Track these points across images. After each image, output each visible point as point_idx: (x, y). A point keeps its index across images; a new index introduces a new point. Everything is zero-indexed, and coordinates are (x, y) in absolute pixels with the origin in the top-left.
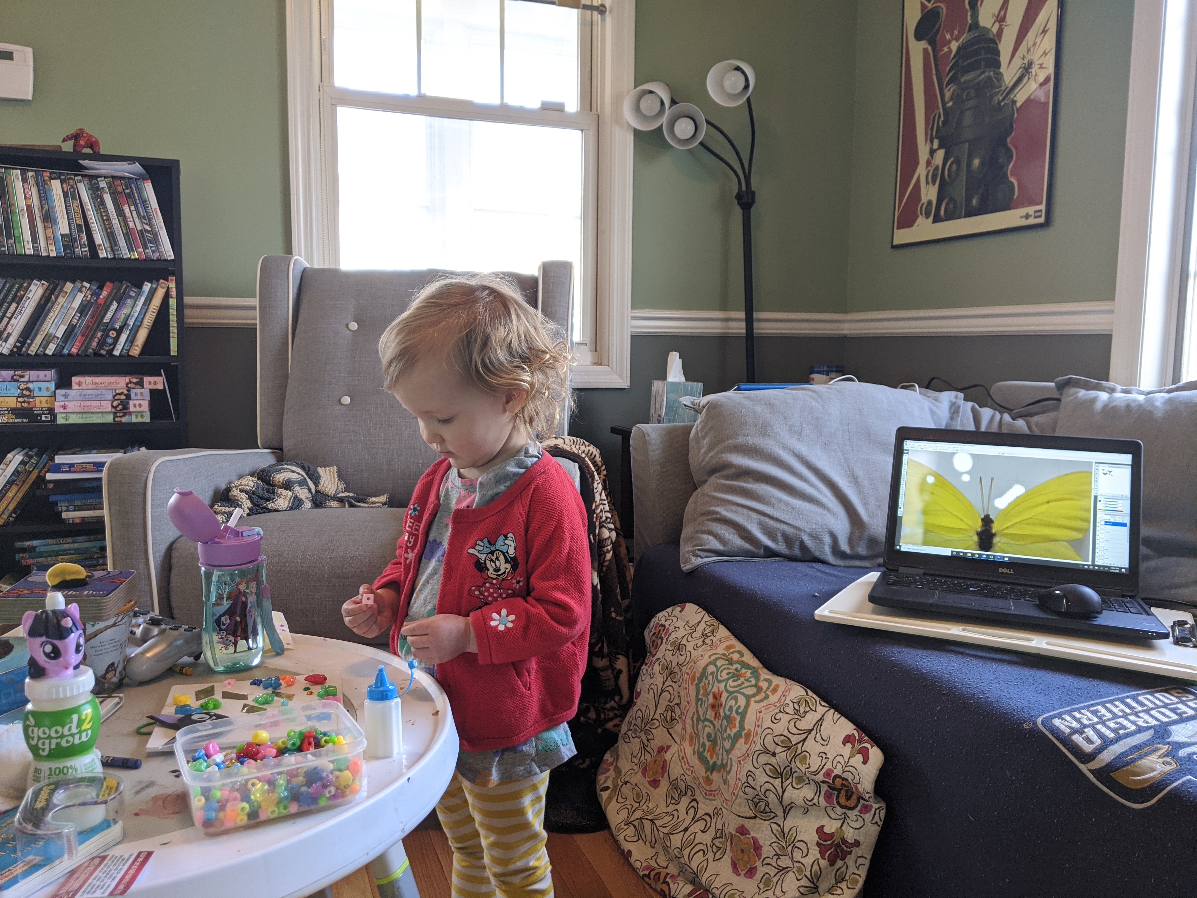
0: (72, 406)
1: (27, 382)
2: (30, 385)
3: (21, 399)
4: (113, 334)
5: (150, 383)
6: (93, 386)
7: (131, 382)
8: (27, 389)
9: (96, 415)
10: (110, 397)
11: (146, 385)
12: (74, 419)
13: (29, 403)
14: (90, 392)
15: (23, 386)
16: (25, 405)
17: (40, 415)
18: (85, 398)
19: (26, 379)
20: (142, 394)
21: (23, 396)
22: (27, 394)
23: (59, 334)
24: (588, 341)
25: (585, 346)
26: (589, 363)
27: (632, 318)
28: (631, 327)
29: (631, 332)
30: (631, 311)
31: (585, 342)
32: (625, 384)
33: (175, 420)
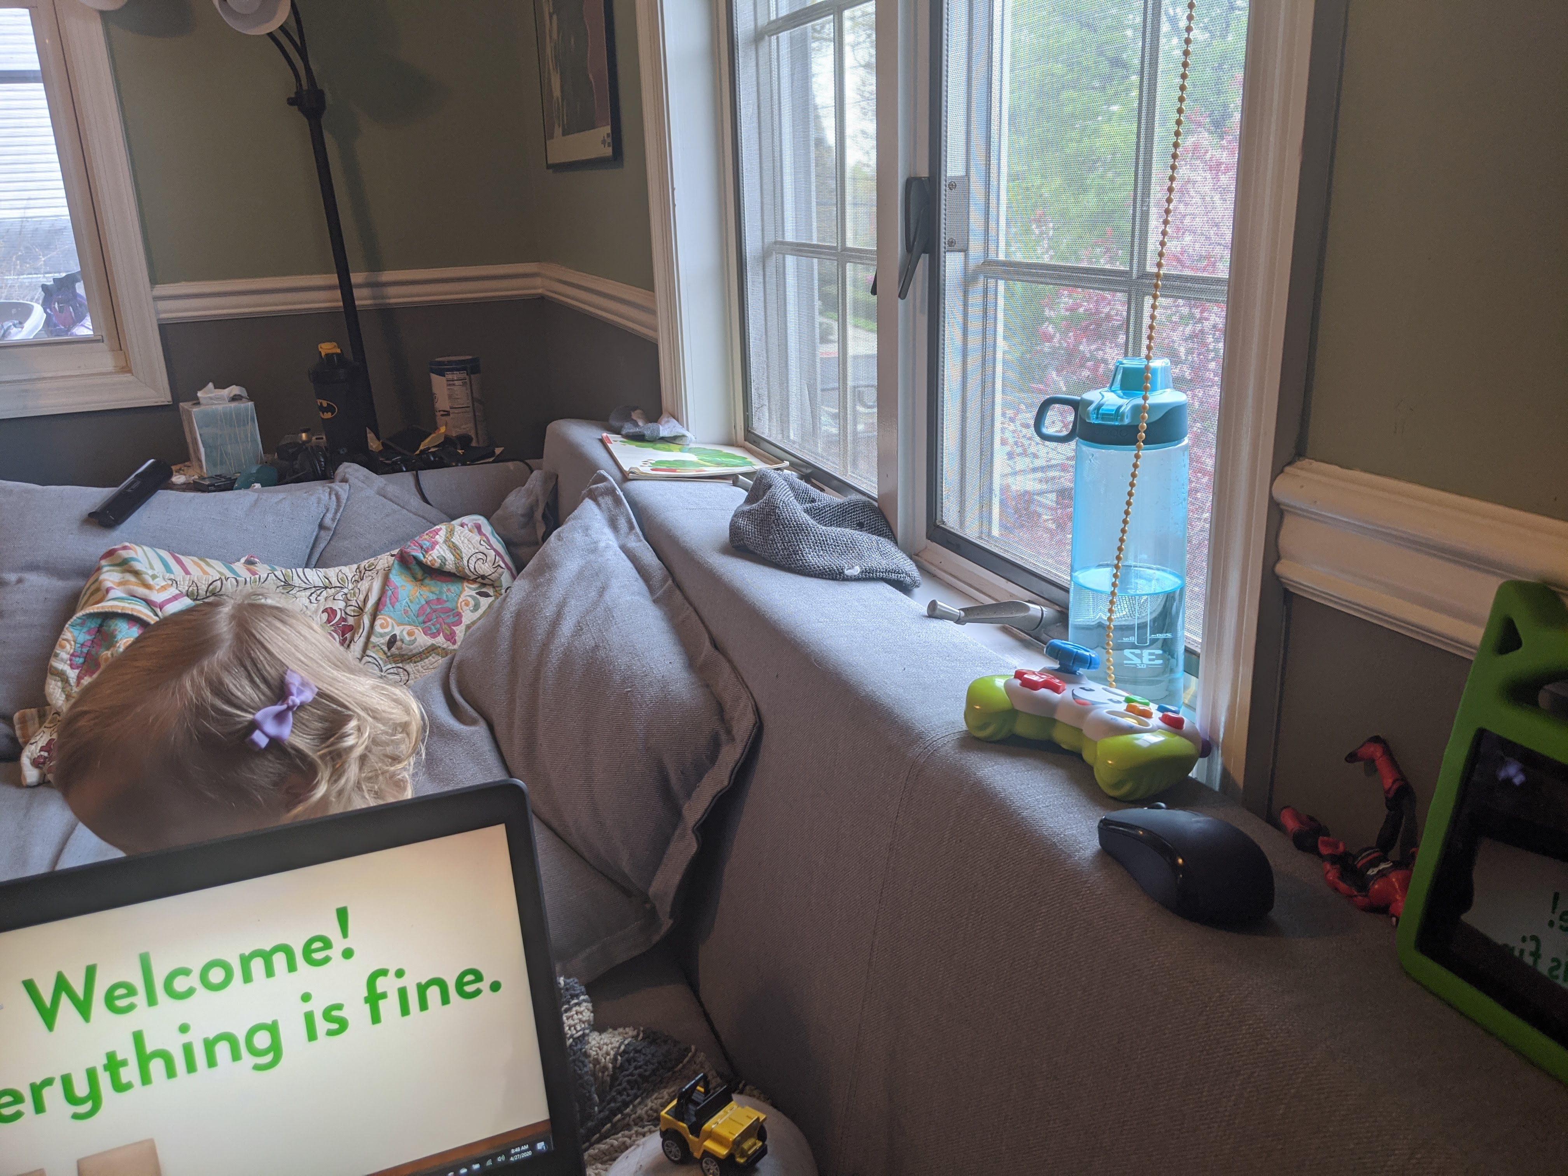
24: (103, 335)
25: (101, 344)
26: (111, 368)
27: (156, 299)
28: (157, 312)
29: (158, 320)
30: (152, 288)
31: (100, 338)
32: (163, 399)
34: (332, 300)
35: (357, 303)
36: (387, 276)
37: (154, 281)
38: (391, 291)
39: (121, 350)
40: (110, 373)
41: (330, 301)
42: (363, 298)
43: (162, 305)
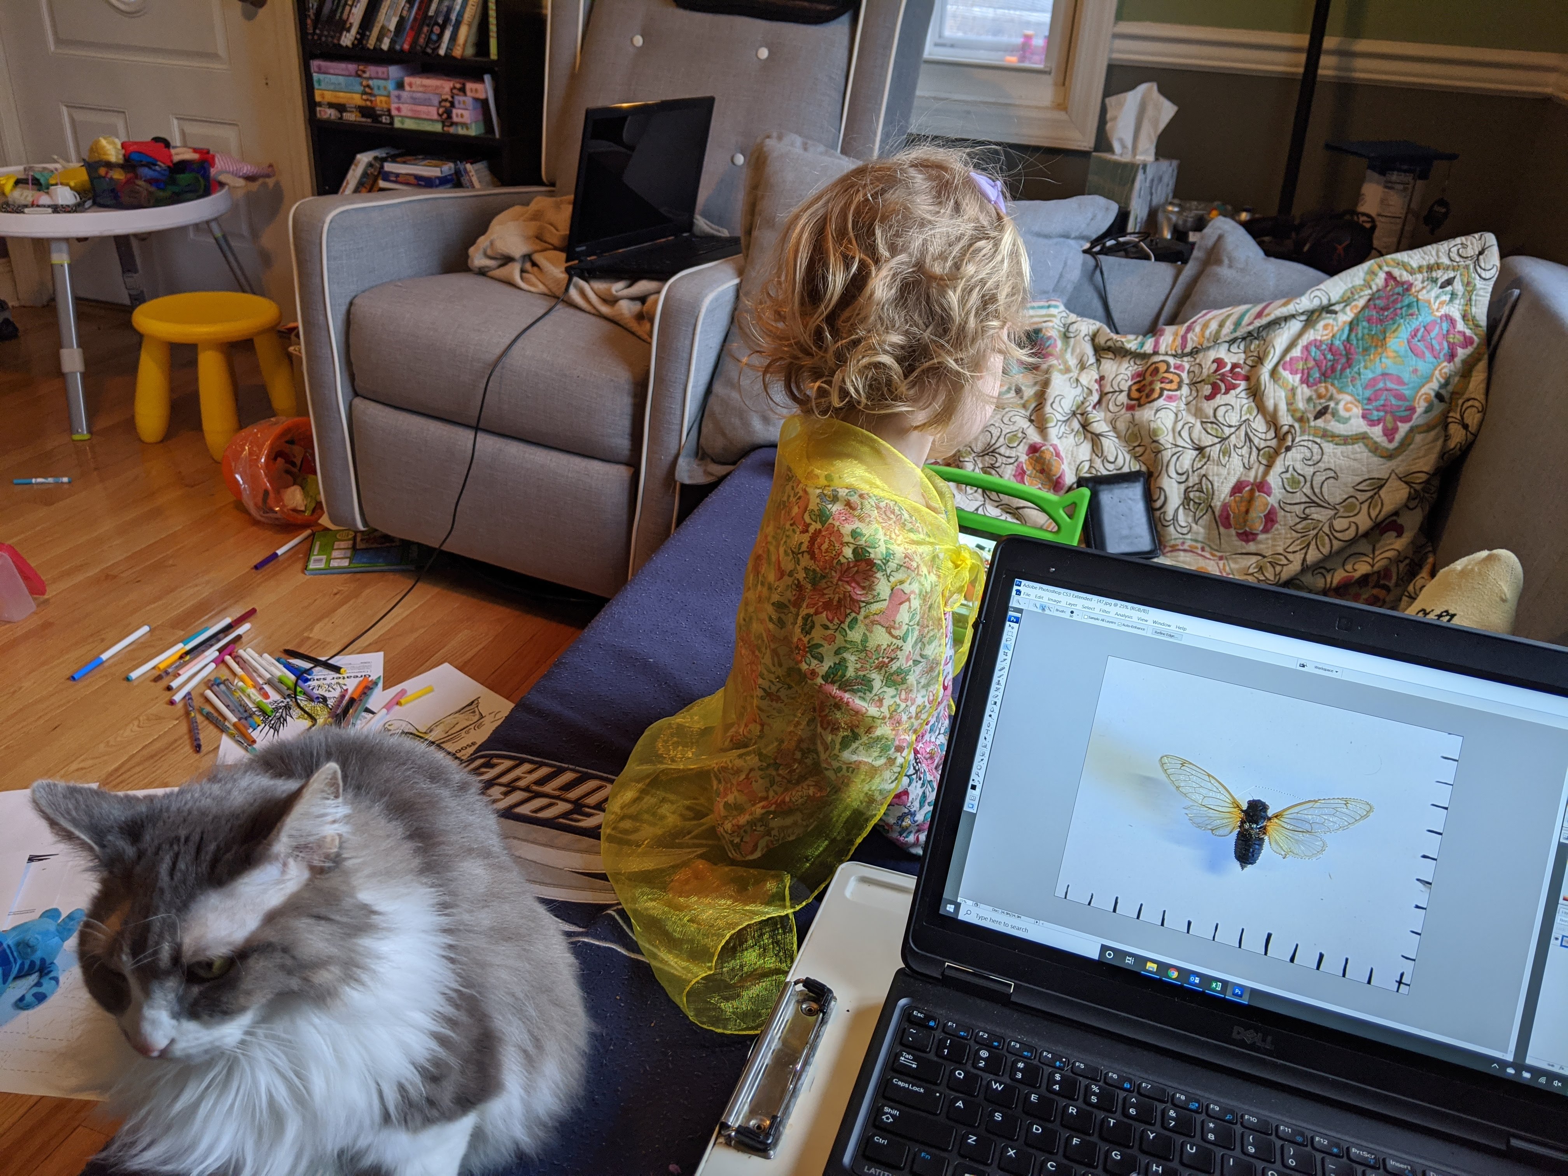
0: (406, 109)
1: (370, 78)
2: (371, 82)
3: (364, 97)
4: (437, 29)
5: (471, 90)
6: (421, 89)
7: (454, 88)
8: (368, 86)
9: (426, 123)
10: (436, 103)
11: (468, 93)
12: (409, 125)
13: (371, 101)
14: (419, 95)
15: (365, 83)
16: (368, 103)
17: (381, 116)
18: (415, 102)
19: (367, 75)
20: (464, 102)
21: (364, 93)
22: (368, 91)
23: (392, 27)
24: (1053, 67)
25: (1046, 77)
26: (1048, 103)
27: (1116, 36)
28: (1112, 51)
29: (1110, 59)
30: (1116, 23)
31: (1048, 70)
32: (1085, 144)
33: (497, 136)
34: (1295, 64)
35: (1320, 72)
36: (1363, 45)
37: (1120, 16)
38: (1360, 63)
39: (1064, 84)
40: (1046, 108)
41: (1291, 66)
42: (1327, 66)
43: (1119, 44)
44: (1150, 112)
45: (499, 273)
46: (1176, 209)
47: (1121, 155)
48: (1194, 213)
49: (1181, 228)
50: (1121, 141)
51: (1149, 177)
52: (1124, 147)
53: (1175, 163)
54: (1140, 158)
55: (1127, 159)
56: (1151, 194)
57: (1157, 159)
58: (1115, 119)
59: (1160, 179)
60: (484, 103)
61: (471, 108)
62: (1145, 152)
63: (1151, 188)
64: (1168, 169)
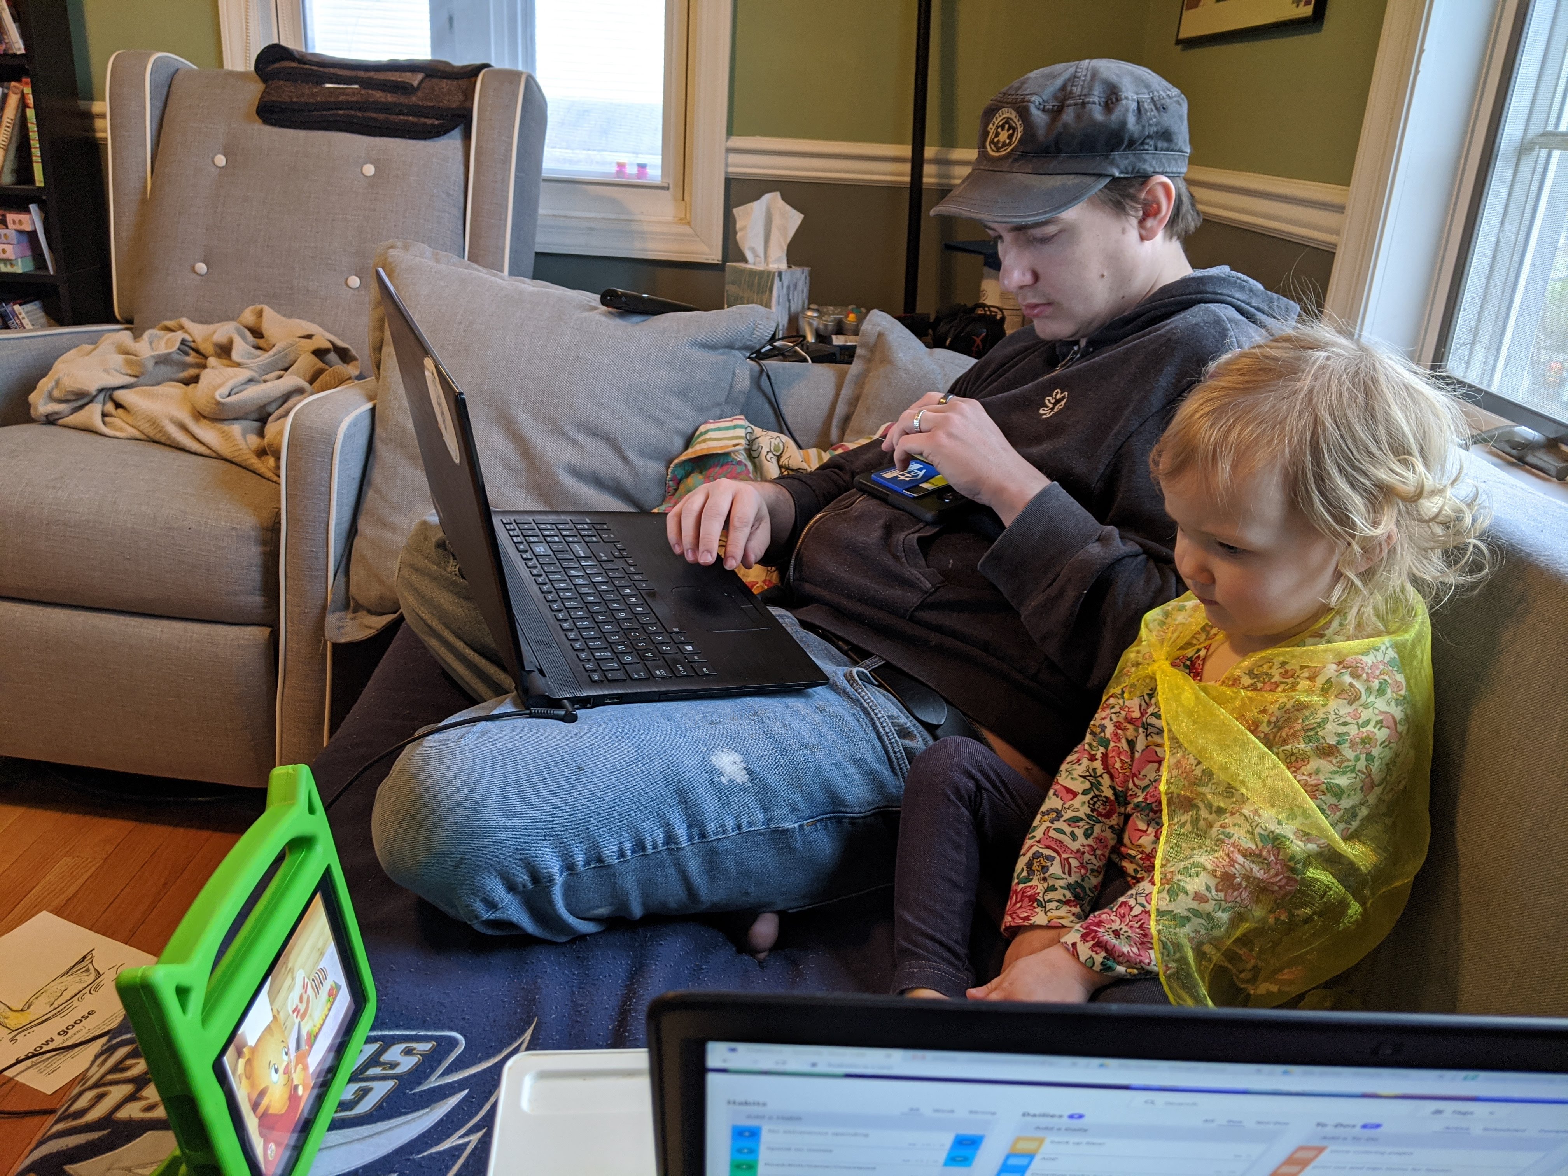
5: (13, 222)
20: (6, 236)
24: (671, 183)
25: (666, 192)
26: (670, 219)
27: (729, 150)
28: (727, 165)
29: (727, 173)
30: (727, 139)
31: (666, 185)
32: (713, 257)
33: (52, 273)
34: (902, 174)
35: (925, 180)
36: (958, 154)
37: (730, 132)
39: (683, 200)
40: (671, 223)
41: (898, 175)
42: (930, 175)
43: (733, 158)
44: (777, 221)
45: (72, 419)
46: (816, 315)
47: (754, 264)
48: (832, 318)
49: (822, 333)
50: (753, 250)
51: (786, 284)
52: (756, 256)
53: (807, 270)
54: (773, 267)
55: (760, 267)
56: (789, 301)
57: (789, 267)
58: (744, 228)
59: (796, 286)
60: (32, 236)
61: (15, 242)
62: (778, 260)
63: (788, 295)
64: (800, 275)
